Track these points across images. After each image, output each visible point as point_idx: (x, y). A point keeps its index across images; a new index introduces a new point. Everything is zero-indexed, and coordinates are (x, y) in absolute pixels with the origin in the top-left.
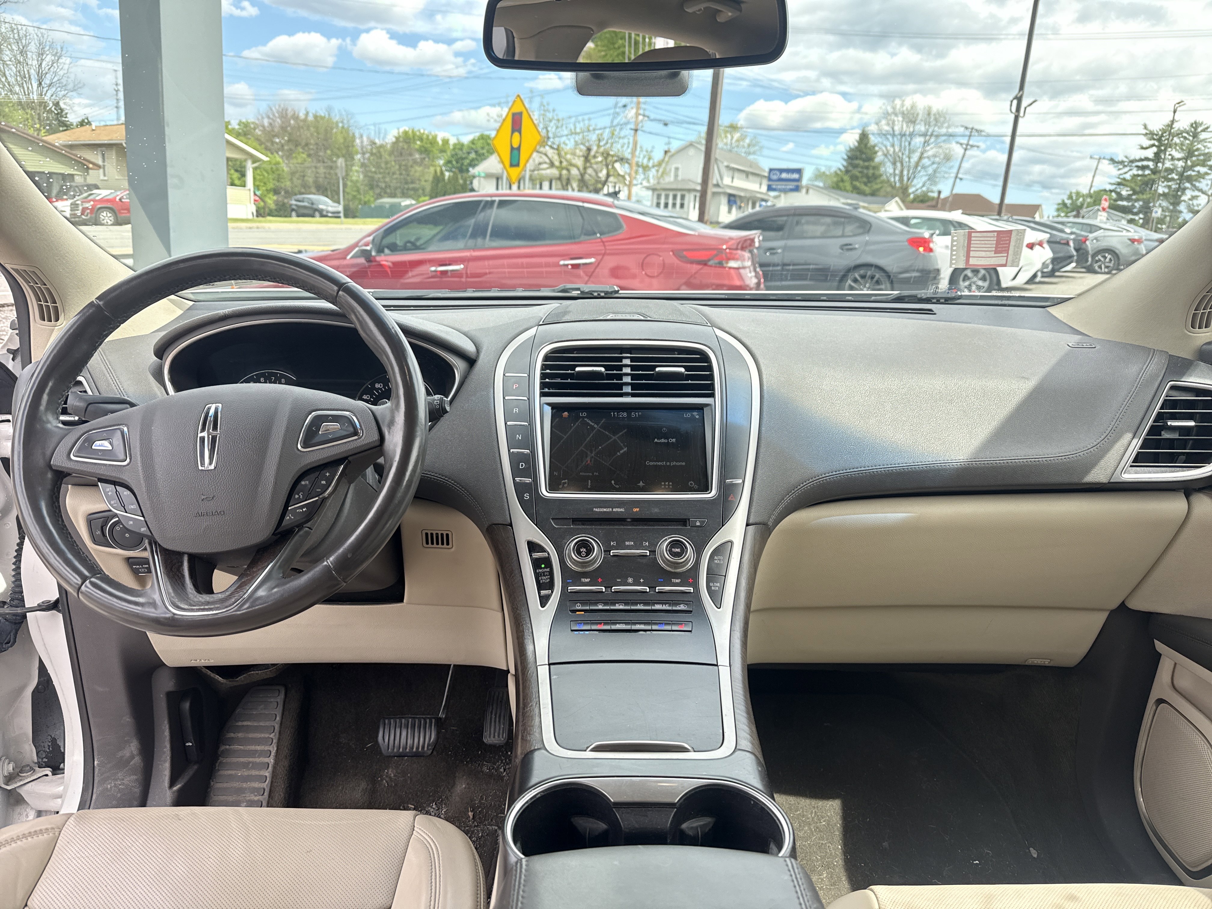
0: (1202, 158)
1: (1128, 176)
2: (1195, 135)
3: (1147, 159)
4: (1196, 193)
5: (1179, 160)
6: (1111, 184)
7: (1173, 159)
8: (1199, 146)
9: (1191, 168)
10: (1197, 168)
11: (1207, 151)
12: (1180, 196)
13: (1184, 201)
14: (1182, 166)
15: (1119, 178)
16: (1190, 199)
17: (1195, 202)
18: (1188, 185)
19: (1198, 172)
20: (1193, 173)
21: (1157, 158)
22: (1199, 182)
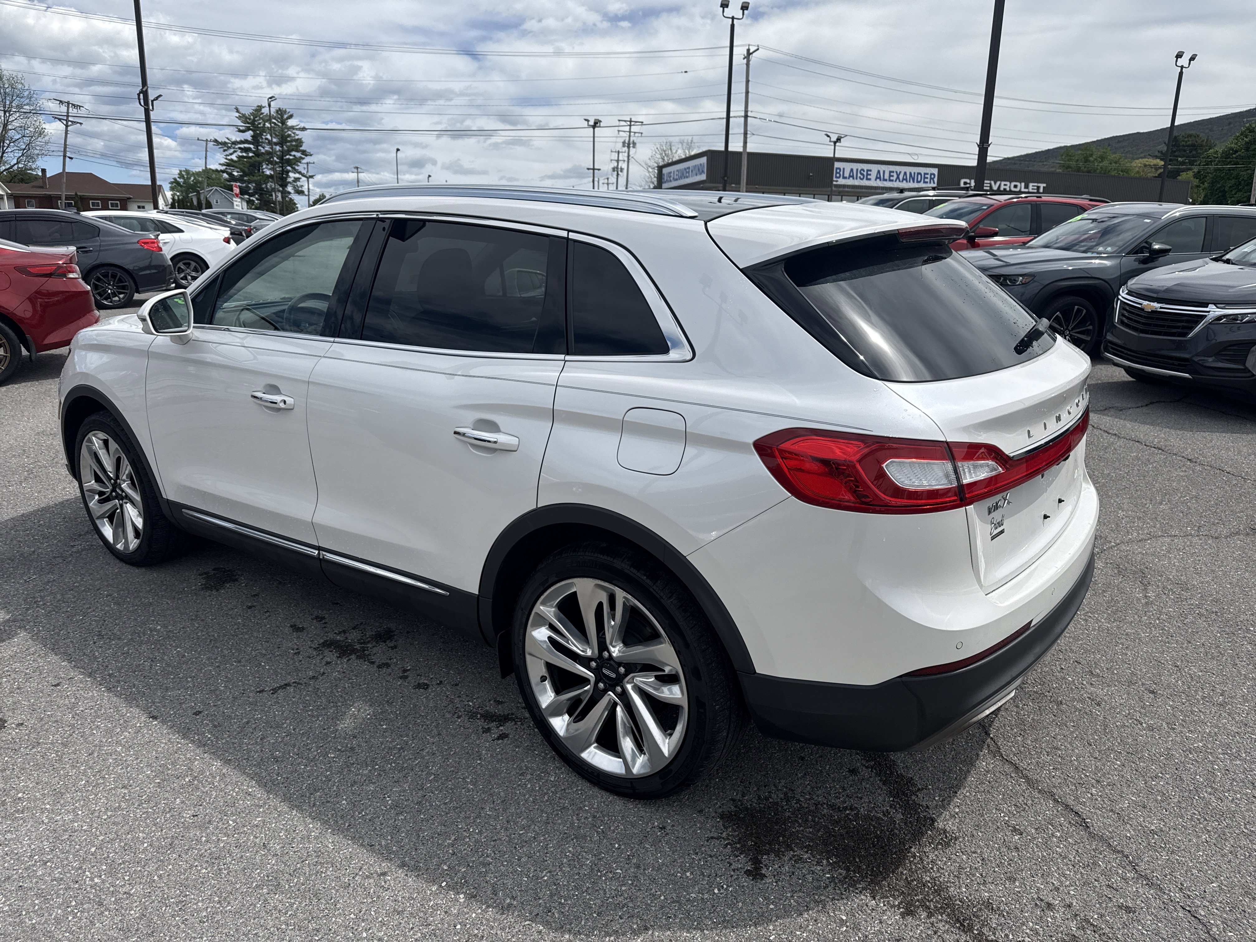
0: (294, 143)
1: (234, 157)
2: (283, 122)
3: (246, 142)
4: (297, 175)
5: (276, 144)
6: (220, 164)
7: (270, 143)
8: (290, 133)
9: (288, 152)
10: (293, 153)
11: (297, 137)
12: (286, 179)
13: (289, 182)
14: (280, 150)
15: (226, 159)
16: (294, 181)
17: (299, 184)
18: (289, 168)
19: (294, 156)
20: (291, 157)
21: (256, 140)
22: (298, 166)
